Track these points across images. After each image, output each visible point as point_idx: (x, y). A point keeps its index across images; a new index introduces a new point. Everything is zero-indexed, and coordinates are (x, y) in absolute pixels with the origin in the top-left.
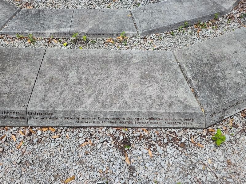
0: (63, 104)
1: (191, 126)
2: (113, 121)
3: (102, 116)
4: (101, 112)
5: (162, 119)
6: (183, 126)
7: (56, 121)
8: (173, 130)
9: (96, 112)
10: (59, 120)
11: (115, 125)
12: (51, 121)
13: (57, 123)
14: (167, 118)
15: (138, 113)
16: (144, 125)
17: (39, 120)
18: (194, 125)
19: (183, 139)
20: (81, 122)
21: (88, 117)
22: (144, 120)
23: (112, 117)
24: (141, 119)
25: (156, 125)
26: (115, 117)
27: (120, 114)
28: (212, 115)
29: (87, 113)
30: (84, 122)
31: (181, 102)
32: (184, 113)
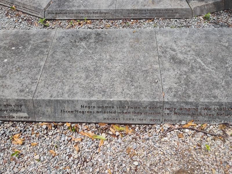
1: (38, 16)
2: (10, 4)
6: (35, 15)
14: (30, 8)
15: (19, 3)
18: (40, 16)
22: (21, 7)
23: (10, 2)
24: (20, 6)
32: (37, 8)
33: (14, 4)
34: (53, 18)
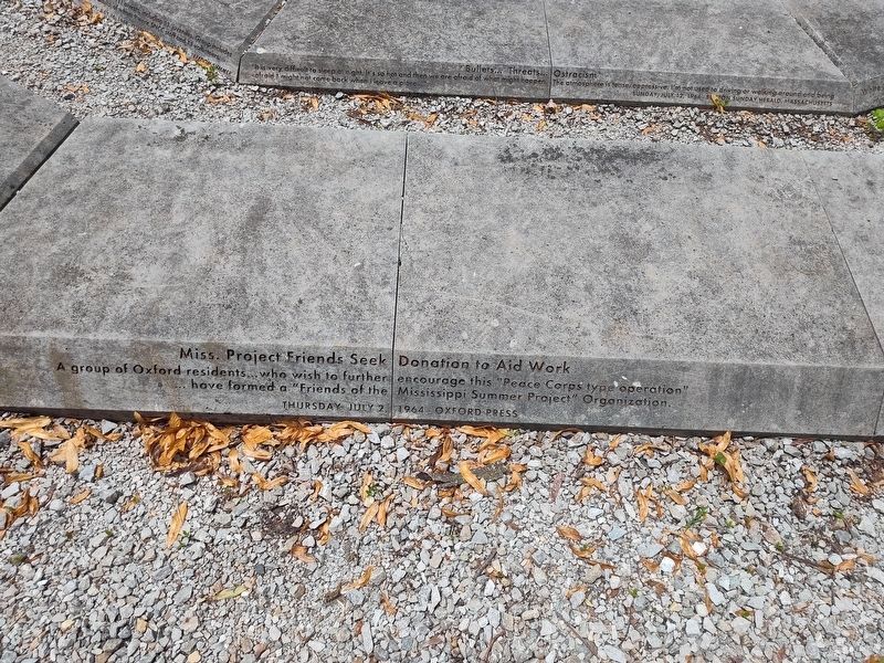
0: (609, 61)
1: (828, 109)
2: (696, 93)
3: (678, 83)
4: (678, 74)
5: (780, 94)
6: (816, 107)
7: (599, 90)
8: (797, 116)
9: (670, 75)
10: (605, 88)
11: (698, 102)
12: (590, 89)
13: (600, 94)
14: (789, 90)
15: (740, 81)
16: (748, 104)
17: (571, 87)
18: (835, 107)
19: (816, 129)
20: (642, 94)
21: (655, 82)
22: (750, 95)
23: (695, 85)
24: (745, 92)
25: (769, 105)
26: (699, 85)
27: (709, 80)
28: (864, 91)
29: (654, 77)
30: (647, 94)
31: (812, 68)
32: (820, 83)
33: (715, 90)
34: (876, 105)
